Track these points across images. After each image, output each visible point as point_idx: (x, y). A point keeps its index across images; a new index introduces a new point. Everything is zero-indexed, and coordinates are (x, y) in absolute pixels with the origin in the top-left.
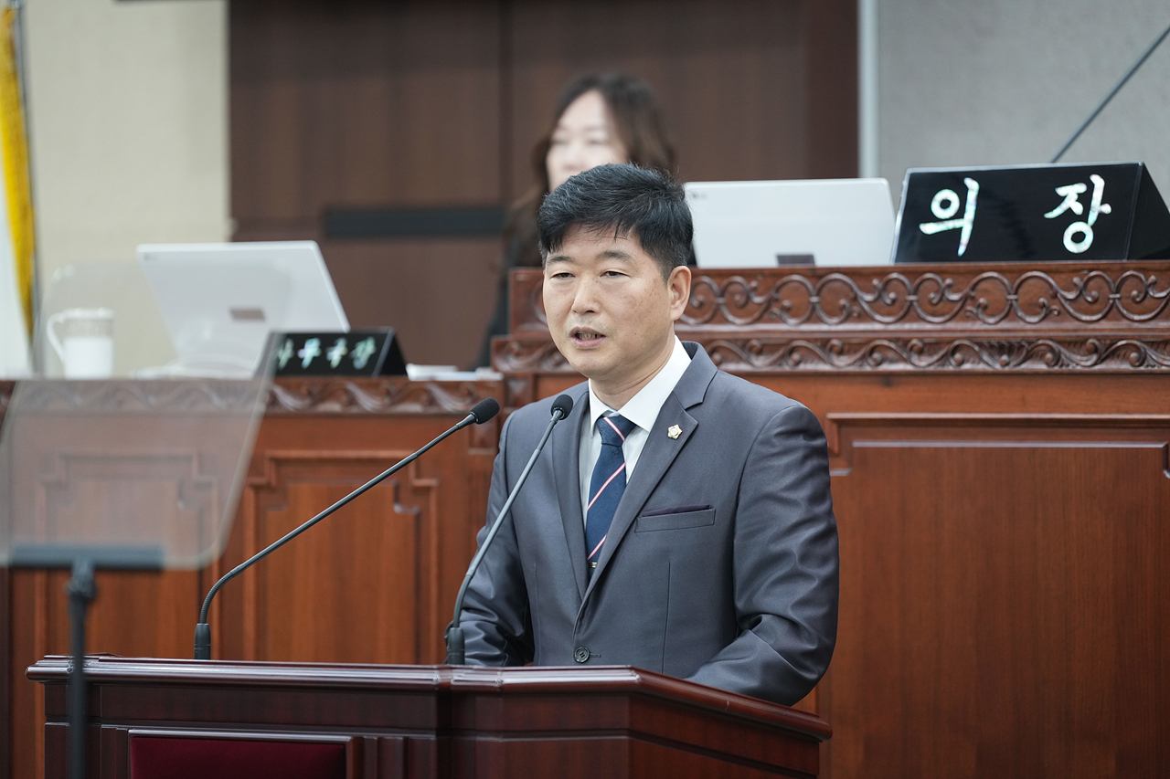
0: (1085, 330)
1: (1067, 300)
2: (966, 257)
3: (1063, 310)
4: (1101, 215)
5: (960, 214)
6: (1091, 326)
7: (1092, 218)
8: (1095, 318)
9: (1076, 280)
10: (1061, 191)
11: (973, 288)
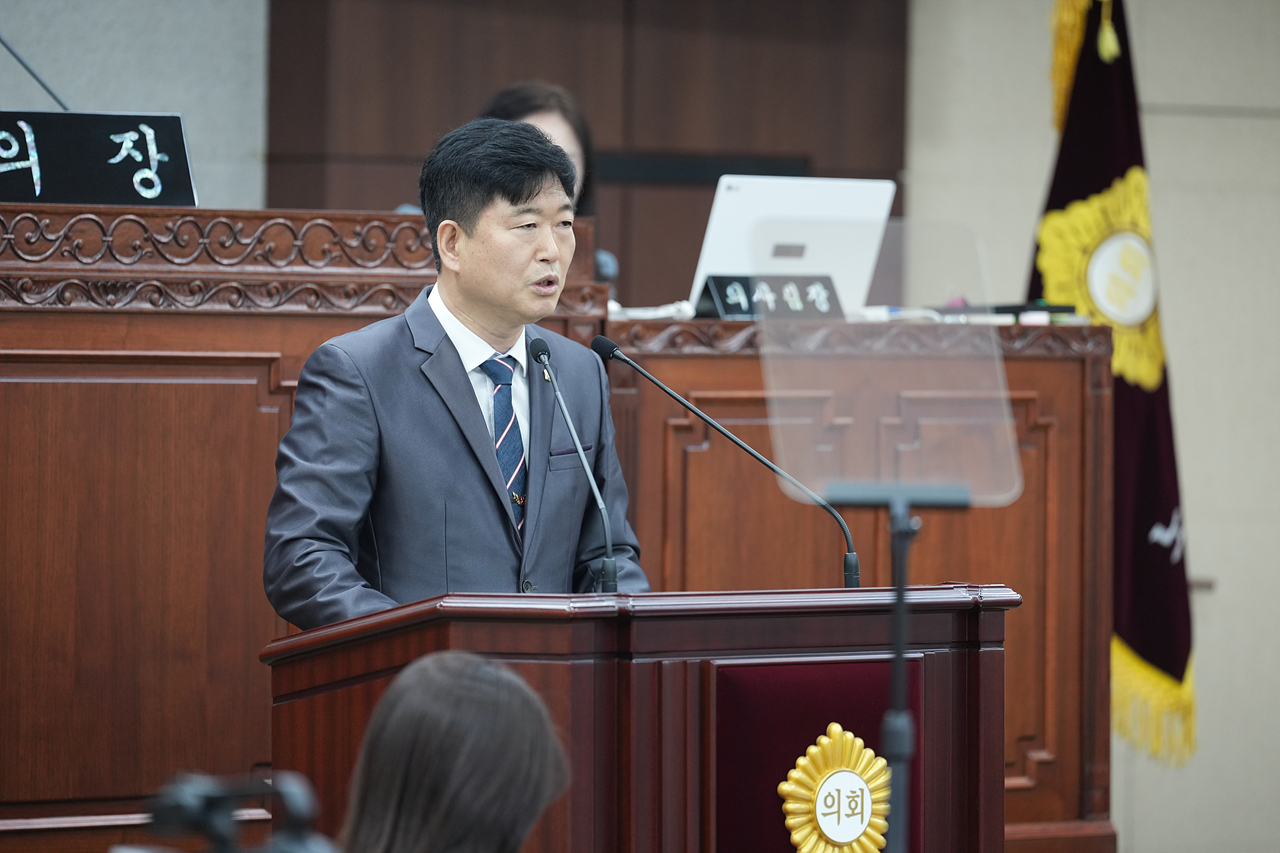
0: (179, 272)
1: (160, 242)
2: (42, 198)
3: (155, 252)
4: (160, 163)
5: (23, 155)
6: (183, 268)
7: (154, 164)
8: (184, 261)
9: (170, 224)
10: (116, 139)
11: (70, 229)
